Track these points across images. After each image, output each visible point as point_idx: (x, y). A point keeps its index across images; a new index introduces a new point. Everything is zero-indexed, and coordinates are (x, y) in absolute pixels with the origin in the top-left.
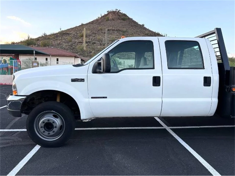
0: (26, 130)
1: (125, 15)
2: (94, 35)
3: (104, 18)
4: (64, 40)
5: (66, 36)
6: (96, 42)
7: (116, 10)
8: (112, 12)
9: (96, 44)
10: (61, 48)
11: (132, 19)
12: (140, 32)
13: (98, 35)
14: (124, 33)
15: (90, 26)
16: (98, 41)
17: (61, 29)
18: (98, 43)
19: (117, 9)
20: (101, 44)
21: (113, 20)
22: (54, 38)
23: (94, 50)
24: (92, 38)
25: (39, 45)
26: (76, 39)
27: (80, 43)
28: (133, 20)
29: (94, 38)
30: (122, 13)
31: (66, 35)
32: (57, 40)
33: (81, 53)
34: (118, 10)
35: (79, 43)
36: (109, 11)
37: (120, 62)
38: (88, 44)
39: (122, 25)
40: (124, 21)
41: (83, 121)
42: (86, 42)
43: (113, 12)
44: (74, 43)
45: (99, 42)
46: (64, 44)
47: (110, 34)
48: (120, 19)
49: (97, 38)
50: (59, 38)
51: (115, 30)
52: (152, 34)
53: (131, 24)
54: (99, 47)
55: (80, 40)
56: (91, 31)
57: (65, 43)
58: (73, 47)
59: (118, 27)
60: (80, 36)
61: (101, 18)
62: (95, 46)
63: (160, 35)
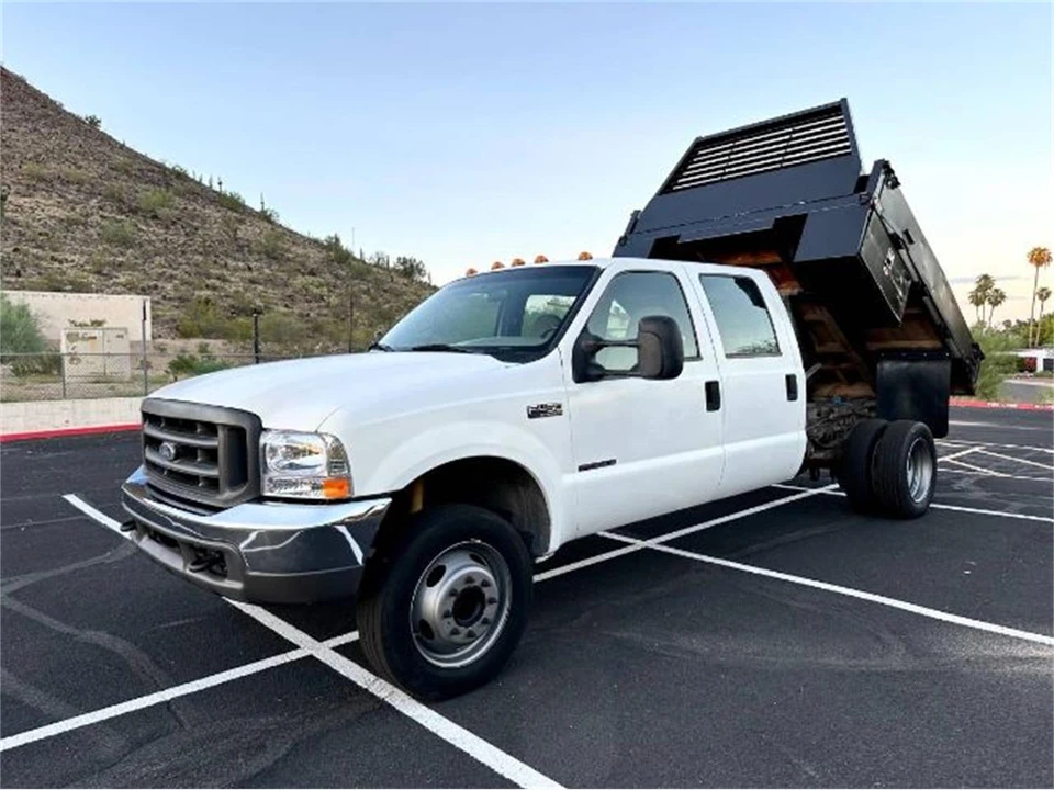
12: (78, 153)
52: (147, 170)
53: (18, 103)
63: (189, 179)
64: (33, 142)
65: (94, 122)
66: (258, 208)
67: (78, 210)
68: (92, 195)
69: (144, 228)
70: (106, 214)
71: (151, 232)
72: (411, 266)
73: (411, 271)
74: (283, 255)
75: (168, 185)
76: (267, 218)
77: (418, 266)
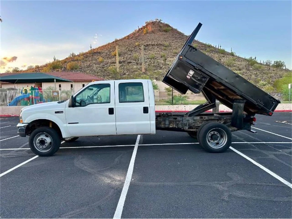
0: (30, 149)
1: (167, 26)
2: (129, 53)
3: (142, 30)
4: (95, 60)
5: (97, 56)
6: (132, 62)
7: (156, 20)
8: (151, 22)
9: (131, 63)
10: (91, 70)
11: (176, 30)
13: (134, 52)
15: (125, 42)
16: (134, 60)
17: (91, 47)
18: (134, 62)
19: (158, 19)
20: (137, 63)
21: (153, 32)
22: (83, 59)
23: (129, 71)
25: (66, 68)
26: (108, 58)
27: (112, 64)
29: (129, 56)
30: (163, 23)
32: (86, 61)
33: (113, 75)
34: (159, 19)
35: (112, 63)
36: (147, 22)
37: (156, 85)
38: (123, 64)
39: (164, 38)
40: (167, 33)
41: (66, 139)
42: (120, 62)
43: (153, 22)
44: (106, 64)
45: (136, 61)
46: (94, 65)
47: (149, 50)
48: (161, 31)
49: (133, 56)
50: (89, 58)
51: (155, 44)
52: (201, 46)
53: (174, 35)
54: (135, 67)
55: (114, 59)
56: (127, 48)
57: (96, 65)
58: (105, 68)
59: (159, 41)
60: (113, 55)
61: (138, 31)
62: (130, 66)
63: (212, 47)
64: (176, 44)
66: (230, 52)
72: (279, 64)
73: (279, 65)
74: (233, 65)
75: (206, 49)
76: (232, 54)
77: (281, 64)
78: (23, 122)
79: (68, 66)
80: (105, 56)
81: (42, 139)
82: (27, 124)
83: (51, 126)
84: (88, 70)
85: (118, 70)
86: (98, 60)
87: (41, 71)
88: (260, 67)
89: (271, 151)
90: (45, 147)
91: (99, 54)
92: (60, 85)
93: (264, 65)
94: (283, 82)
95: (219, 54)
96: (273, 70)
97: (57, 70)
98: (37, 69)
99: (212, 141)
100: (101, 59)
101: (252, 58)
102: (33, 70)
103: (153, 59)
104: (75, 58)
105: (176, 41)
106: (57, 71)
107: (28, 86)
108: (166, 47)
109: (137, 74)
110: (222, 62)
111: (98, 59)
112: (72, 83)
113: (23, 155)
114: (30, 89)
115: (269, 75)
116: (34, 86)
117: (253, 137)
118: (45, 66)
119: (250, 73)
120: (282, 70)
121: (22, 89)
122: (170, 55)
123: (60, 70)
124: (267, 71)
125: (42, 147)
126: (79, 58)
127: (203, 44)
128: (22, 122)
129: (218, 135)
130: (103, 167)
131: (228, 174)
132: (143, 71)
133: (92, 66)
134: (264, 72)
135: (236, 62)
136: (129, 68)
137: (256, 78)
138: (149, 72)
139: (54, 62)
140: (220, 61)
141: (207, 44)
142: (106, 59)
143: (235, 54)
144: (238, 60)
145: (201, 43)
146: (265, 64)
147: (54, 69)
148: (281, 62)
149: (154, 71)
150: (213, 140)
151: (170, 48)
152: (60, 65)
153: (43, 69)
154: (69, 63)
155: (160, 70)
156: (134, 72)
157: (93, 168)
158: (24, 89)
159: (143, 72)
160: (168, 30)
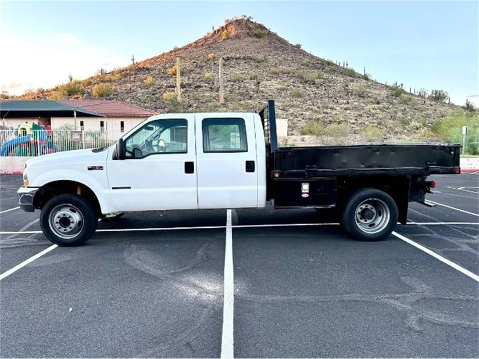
1: (262, 27)
2: (198, 70)
3: (219, 33)
4: (140, 82)
5: (144, 74)
6: (202, 85)
7: (243, 17)
8: (234, 21)
9: (201, 88)
10: (133, 98)
11: (275, 35)
12: (290, 60)
13: (206, 70)
14: (259, 64)
15: (190, 52)
16: (205, 83)
17: (133, 60)
18: (205, 86)
19: (245, 15)
20: (211, 88)
21: (237, 37)
22: (120, 79)
23: (197, 101)
24: (195, 76)
25: (90, 93)
26: (163, 79)
27: (170, 89)
28: (277, 36)
29: (198, 76)
30: (255, 23)
31: (143, 72)
32: (125, 82)
34: (248, 16)
35: (169, 87)
36: (228, 20)
38: (187, 89)
39: (256, 48)
40: (260, 39)
42: (183, 86)
43: (237, 21)
44: (159, 89)
45: (209, 84)
46: (139, 90)
47: (231, 67)
48: (250, 36)
49: (203, 77)
50: (130, 78)
51: (241, 58)
52: (316, 63)
53: (273, 44)
54: (207, 94)
55: (171, 80)
56: (194, 62)
57: (141, 89)
58: (157, 95)
59: (248, 53)
60: (171, 73)
61: (212, 34)
62: (199, 93)
63: (333, 64)
64: (276, 58)
65: (298, 46)
66: (363, 74)
67: (285, 84)
68: (291, 77)
69: (308, 89)
70: (295, 85)
71: (311, 90)
72: (440, 94)
73: (438, 97)
74: (367, 95)
75: (323, 69)
76: (366, 78)
77: (443, 94)
78: (30, 186)
79: (95, 89)
80: (158, 74)
81: (64, 215)
82: (37, 189)
83: (79, 193)
84: (128, 98)
85: (179, 99)
86: (145, 81)
87: (47, 98)
88: (410, 100)
89: (459, 237)
90: (70, 230)
91: (147, 72)
92: (83, 122)
93: (415, 96)
94: (448, 123)
95: (344, 76)
96: (431, 105)
97: (76, 96)
98: (40, 95)
99: (362, 221)
100: (150, 79)
101: (398, 85)
102: (33, 97)
103: (237, 82)
104: (107, 78)
105: (275, 52)
106: (75, 98)
107: (27, 123)
108: (259, 62)
109: (211, 106)
110: (349, 89)
111: (146, 79)
112: (102, 120)
113: (29, 244)
114: (32, 127)
115: (424, 112)
116: (39, 123)
117: (422, 214)
118: (55, 90)
119: (394, 108)
120: (444, 104)
121: (18, 127)
122: (266, 76)
123: (80, 97)
124: (420, 106)
125: (65, 230)
126: (114, 77)
127: (318, 60)
128: (28, 186)
129: (374, 210)
130: (179, 266)
131: (403, 278)
132: (222, 101)
133: (134, 91)
134: (416, 107)
135: (371, 91)
136: (198, 95)
137: (404, 117)
138: (231, 104)
139: (70, 83)
140: (346, 88)
141: (326, 59)
142: (159, 79)
143: (369, 78)
144: (375, 87)
145: (316, 57)
146: (417, 94)
147: (69, 95)
148: (442, 91)
149: (240, 102)
150: (364, 218)
151: (266, 64)
152: (80, 89)
153: (50, 95)
154: (96, 86)
155: (249, 100)
156: (206, 104)
157: (161, 269)
158: (21, 127)
159: (221, 103)
160: (263, 34)
